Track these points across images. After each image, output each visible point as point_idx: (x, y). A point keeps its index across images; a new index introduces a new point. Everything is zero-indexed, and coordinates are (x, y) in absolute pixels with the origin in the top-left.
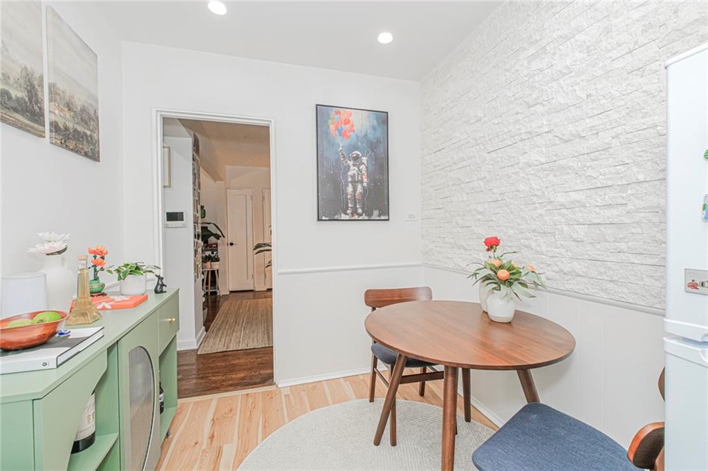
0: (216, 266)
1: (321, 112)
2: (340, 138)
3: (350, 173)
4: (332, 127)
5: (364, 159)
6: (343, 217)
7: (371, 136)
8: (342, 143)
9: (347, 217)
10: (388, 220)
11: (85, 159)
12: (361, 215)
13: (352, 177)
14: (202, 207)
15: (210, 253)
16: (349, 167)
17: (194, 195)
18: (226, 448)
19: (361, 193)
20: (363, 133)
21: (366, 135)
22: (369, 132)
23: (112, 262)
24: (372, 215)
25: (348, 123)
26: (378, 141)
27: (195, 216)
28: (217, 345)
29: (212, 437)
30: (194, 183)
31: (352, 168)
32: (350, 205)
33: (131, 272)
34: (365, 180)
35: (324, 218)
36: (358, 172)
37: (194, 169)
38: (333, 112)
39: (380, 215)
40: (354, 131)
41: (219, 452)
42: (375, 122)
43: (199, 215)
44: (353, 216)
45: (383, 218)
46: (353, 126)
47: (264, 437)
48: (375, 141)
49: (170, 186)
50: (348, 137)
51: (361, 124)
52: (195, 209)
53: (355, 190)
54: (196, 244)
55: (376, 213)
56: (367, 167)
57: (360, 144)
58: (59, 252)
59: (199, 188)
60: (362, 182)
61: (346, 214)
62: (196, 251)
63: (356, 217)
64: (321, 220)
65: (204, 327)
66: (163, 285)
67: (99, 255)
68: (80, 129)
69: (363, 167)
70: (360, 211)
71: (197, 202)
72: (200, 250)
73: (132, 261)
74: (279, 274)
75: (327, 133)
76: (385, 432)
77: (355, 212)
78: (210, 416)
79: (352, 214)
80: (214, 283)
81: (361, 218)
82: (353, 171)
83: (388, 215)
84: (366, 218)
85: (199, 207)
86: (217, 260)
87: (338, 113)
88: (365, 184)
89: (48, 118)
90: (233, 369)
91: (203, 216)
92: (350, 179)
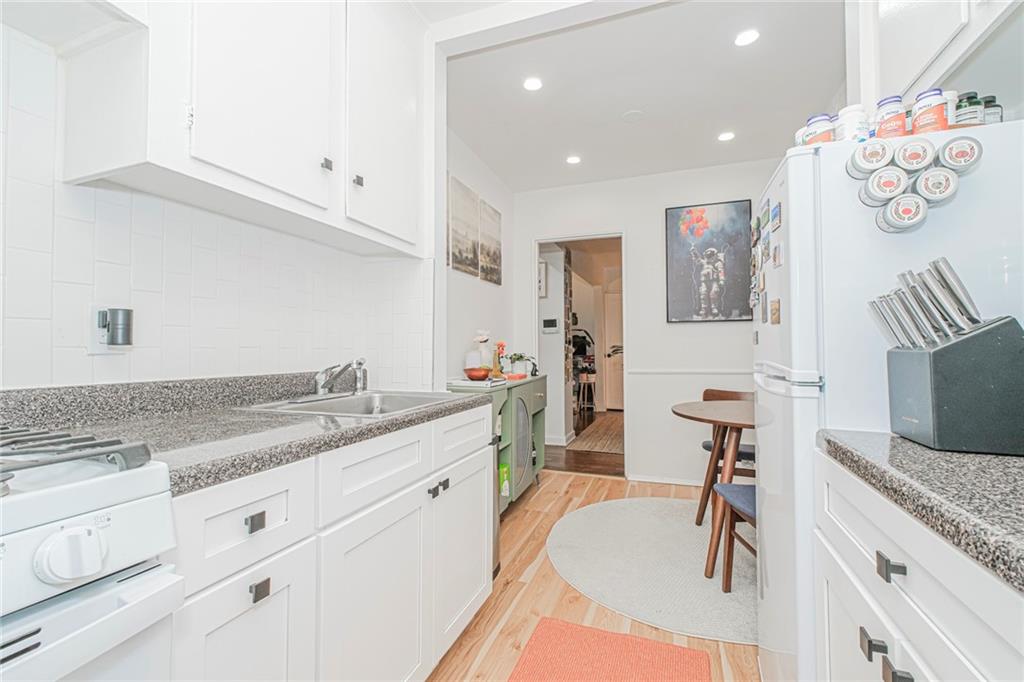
0: (592, 378)
1: (672, 215)
2: (691, 237)
3: (704, 272)
4: (683, 228)
5: (721, 256)
6: (695, 318)
7: (728, 229)
8: (693, 242)
9: (700, 318)
10: (751, 320)
11: (492, 284)
12: (717, 315)
13: (705, 275)
14: (574, 315)
15: (587, 364)
16: (702, 266)
17: (565, 304)
18: (575, 499)
19: (716, 292)
20: (719, 228)
21: (723, 229)
22: (726, 225)
23: (509, 352)
24: (731, 314)
25: (701, 220)
26: (739, 233)
27: (566, 323)
28: (583, 446)
29: (567, 492)
30: (566, 292)
31: (706, 266)
32: (703, 306)
33: (518, 359)
34: (722, 277)
35: (674, 320)
36: (714, 270)
37: (565, 280)
38: (684, 213)
39: (740, 315)
40: (708, 228)
41: (570, 500)
42: (734, 214)
43: (570, 321)
44: (707, 317)
45: (744, 318)
46: (706, 222)
47: (606, 499)
48: (734, 234)
49: (546, 297)
50: (701, 235)
51: (716, 218)
52: (567, 316)
53: (709, 288)
54: (567, 349)
55: (735, 312)
56: (724, 265)
57: (715, 240)
58: (485, 341)
59: (571, 296)
60: (718, 280)
61: (698, 315)
62: (567, 357)
63: (711, 318)
64: (672, 322)
65: (573, 431)
66: (536, 370)
67: (501, 346)
68: (492, 266)
69: (719, 265)
70: (715, 311)
71: (568, 309)
72: (571, 355)
73: (518, 352)
74: (630, 373)
75: (677, 234)
76: (706, 512)
77: (709, 311)
78: (568, 482)
79: (706, 315)
80: (590, 399)
81: (716, 318)
82: (707, 269)
83: (752, 314)
84: (723, 318)
85: (570, 315)
86: (594, 372)
87: (690, 212)
88: (722, 282)
89: (480, 264)
90: (595, 463)
91: (575, 323)
92: (703, 279)
